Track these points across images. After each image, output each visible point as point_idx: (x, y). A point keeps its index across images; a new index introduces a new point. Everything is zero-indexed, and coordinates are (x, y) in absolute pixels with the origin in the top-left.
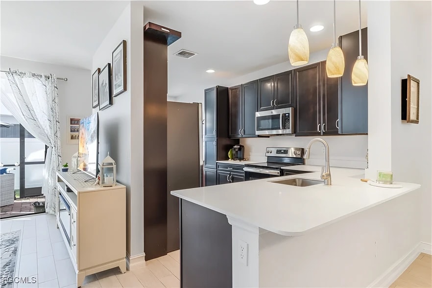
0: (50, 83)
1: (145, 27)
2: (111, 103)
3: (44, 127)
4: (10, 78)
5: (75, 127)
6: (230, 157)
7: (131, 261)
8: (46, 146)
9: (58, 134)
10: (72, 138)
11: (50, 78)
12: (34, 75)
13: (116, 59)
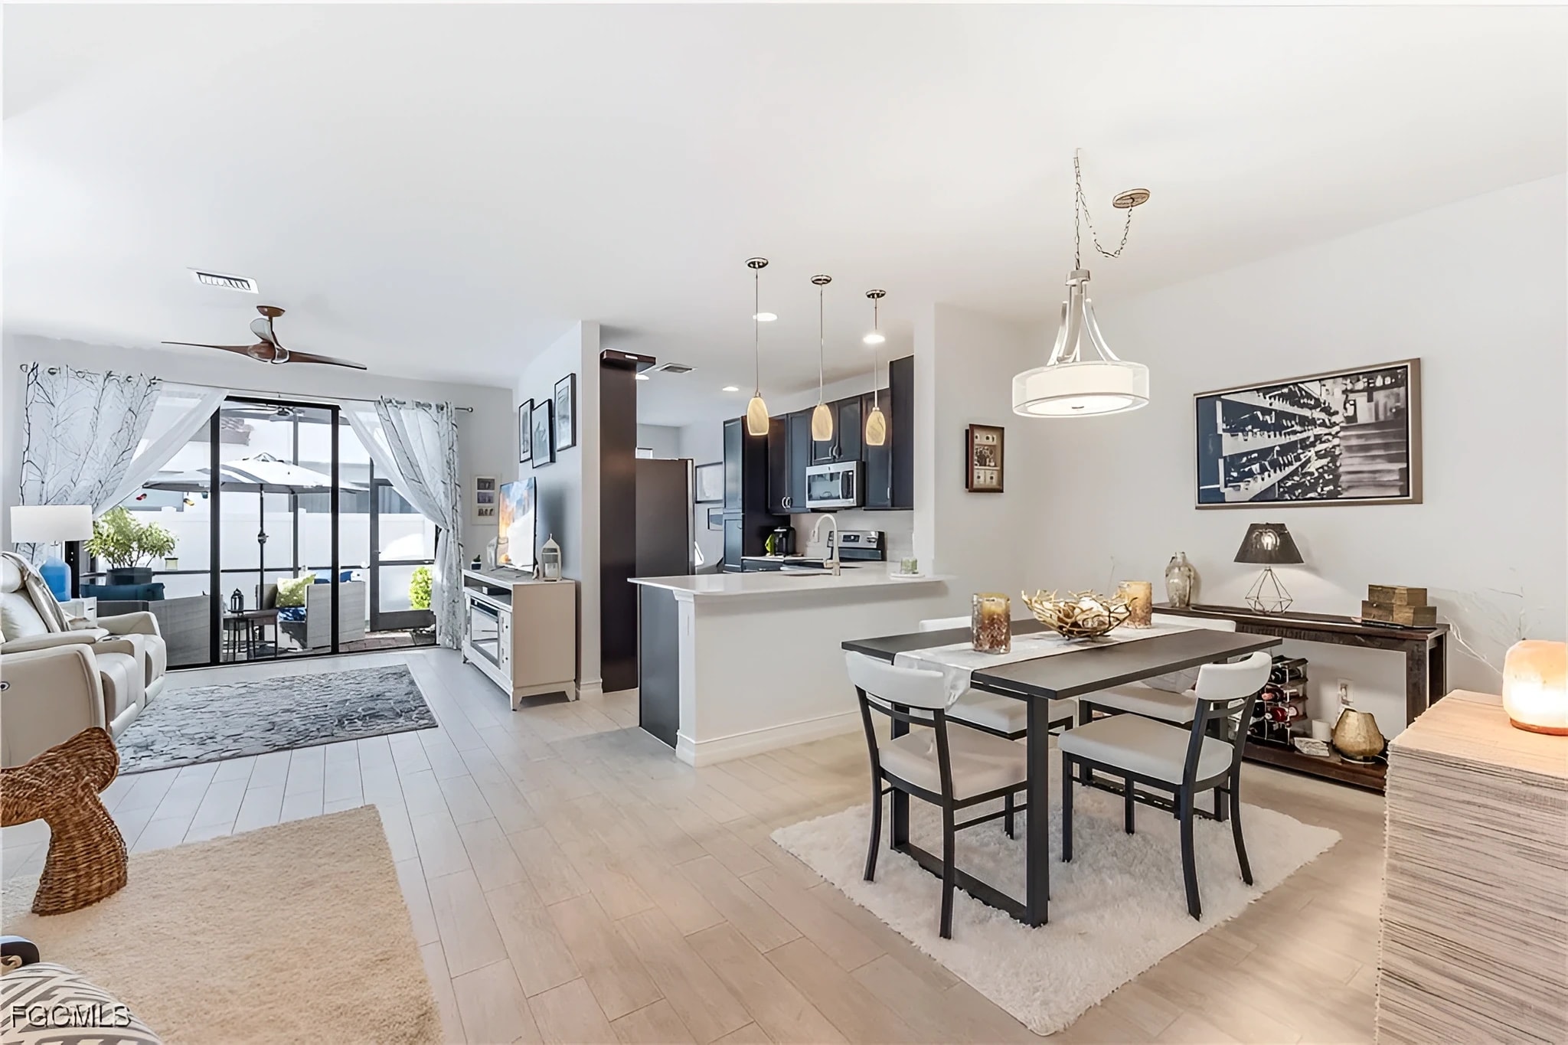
0: (445, 416)
1: (602, 355)
2: (553, 460)
3: (434, 495)
4: (381, 413)
5: (485, 493)
6: (768, 549)
7: (581, 687)
8: (437, 527)
9: (459, 507)
10: (481, 513)
11: (445, 409)
12: (418, 404)
13: (560, 395)
